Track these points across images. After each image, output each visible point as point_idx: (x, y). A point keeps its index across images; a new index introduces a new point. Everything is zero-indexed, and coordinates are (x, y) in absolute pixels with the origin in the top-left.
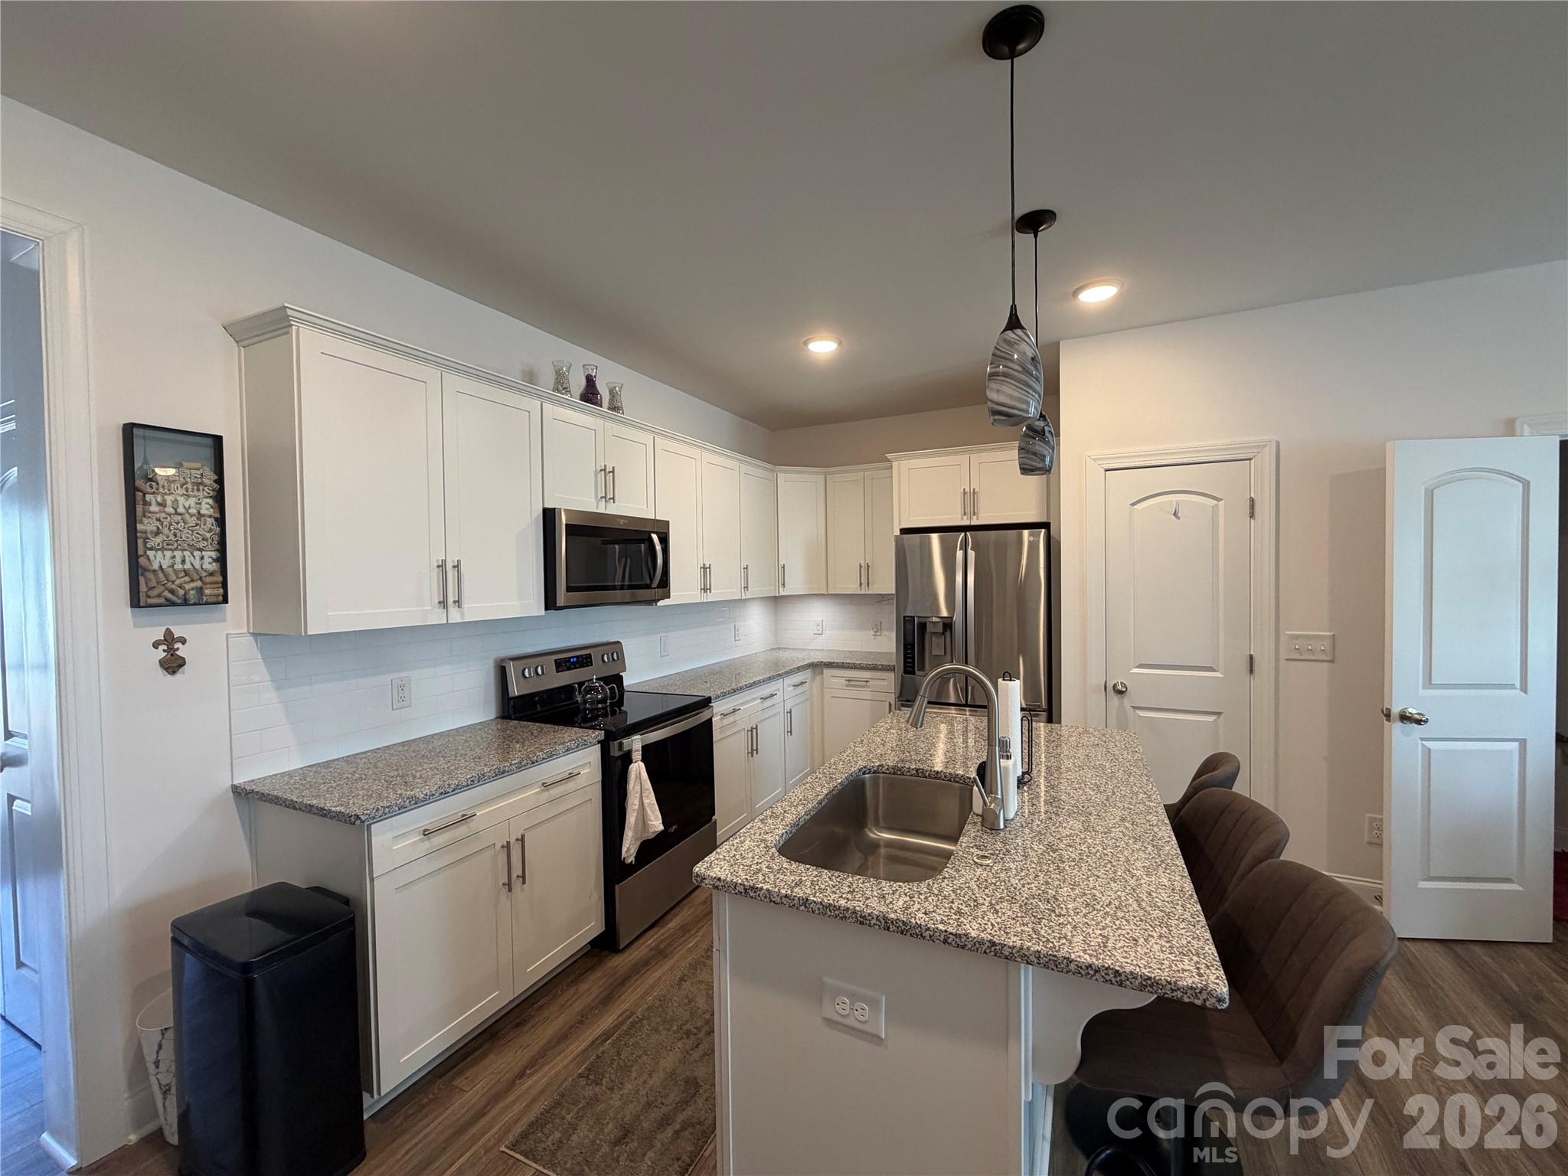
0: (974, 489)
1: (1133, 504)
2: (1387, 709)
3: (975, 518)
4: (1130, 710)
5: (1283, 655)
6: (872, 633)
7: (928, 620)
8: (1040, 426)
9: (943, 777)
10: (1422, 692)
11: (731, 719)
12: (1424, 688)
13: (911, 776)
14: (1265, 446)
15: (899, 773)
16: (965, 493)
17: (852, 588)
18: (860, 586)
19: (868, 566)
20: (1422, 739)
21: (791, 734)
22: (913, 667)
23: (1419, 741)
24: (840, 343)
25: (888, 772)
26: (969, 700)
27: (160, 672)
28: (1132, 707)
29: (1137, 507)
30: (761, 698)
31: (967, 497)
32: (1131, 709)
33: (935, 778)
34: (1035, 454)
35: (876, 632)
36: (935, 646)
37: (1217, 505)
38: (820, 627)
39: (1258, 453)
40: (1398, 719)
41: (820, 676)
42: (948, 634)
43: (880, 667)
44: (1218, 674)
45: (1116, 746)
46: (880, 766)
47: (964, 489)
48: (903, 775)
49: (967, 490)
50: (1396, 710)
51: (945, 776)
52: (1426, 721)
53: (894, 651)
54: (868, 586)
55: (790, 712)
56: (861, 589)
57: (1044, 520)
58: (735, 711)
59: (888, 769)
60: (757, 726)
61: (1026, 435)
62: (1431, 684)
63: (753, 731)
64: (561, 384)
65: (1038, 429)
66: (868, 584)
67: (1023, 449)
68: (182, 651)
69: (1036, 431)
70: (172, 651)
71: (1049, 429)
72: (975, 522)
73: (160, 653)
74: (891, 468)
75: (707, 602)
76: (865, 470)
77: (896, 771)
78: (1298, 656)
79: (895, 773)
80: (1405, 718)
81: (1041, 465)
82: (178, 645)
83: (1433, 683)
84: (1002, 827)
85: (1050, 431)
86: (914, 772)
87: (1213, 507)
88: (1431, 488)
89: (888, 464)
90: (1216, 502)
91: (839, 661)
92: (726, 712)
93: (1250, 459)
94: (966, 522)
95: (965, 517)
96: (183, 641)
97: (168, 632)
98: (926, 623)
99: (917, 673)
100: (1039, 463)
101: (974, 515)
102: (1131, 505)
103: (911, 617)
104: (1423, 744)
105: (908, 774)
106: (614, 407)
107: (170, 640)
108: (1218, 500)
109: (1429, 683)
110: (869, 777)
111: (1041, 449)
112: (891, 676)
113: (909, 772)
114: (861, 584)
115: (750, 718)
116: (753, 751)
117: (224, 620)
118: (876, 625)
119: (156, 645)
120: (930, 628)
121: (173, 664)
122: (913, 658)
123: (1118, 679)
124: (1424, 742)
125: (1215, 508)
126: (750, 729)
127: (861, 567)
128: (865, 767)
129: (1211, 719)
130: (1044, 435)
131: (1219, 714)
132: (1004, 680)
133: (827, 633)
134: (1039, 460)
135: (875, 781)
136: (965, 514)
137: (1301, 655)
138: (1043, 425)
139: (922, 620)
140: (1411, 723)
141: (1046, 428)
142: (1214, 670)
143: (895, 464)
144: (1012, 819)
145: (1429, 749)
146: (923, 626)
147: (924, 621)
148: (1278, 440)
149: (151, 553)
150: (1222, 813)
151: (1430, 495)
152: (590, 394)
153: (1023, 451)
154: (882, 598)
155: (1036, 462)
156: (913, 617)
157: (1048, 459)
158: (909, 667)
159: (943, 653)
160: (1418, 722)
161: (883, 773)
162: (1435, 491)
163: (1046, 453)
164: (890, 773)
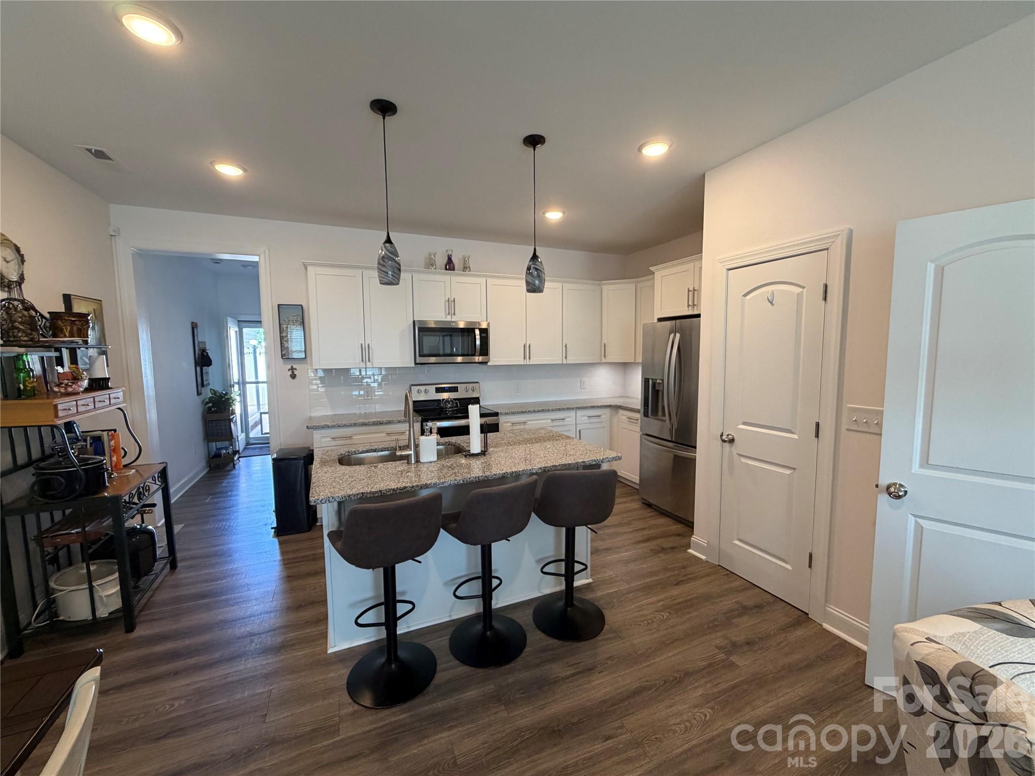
0: (694, 288)
1: (745, 295)
4: (736, 457)
5: (844, 426)
7: (656, 381)
14: (838, 235)
16: (689, 291)
20: (914, 516)
22: (648, 412)
24: (564, 213)
26: (673, 438)
27: (290, 378)
28: (737, 454)
29: (748, 297)
30: (551, 420)
31: (691, 294)
32: (737, 455)
37: (803, 291)
39: (833, 242)
40: (885, 491)
44: (795, 436)
47: (688, 289)
49: (690, 289)
62: (927, 463)
64: (430, 264)
68: (296, 372)
70: (293, 372)
72: (694, 312)
73: (290, 373)
75: (529, 365)
78: (855, 428)
82: (294, 371)
83: (931, 463)
87: (798, 294)
88: (942, 266)
90: (802, 290)
93: (827, 249)
94: (689, 312)
95: (690, 309)
96: (296, 369)
97: (292, 367)
98: (656, 383)
99: (650, 417)
101: (694, 307)
102: (743, 296)
104: (916, 521)
106: (465, 268)
107: (292, 369)
108: (804, 288)
117: (307, 364)
119: (289, 370)
120: (657, 387)
121: (293, 376)
122: (648, 406)
123: (730, 431)
124: (916, 519)
125: (800, 295)
129: (788, 472)
131: (795, 469)
136: (689, 306)
137: (858, 426)
139: (654, 381)
142: (792, 433)
143: (656, 274)
145: (922, 527)
146: (654, 385)
148: (852, 228)
149: (285, 343)
151: (940, 273)
152: (450, 265)
156: (649, 379)
158: (646, 412)
162: (945, 268)
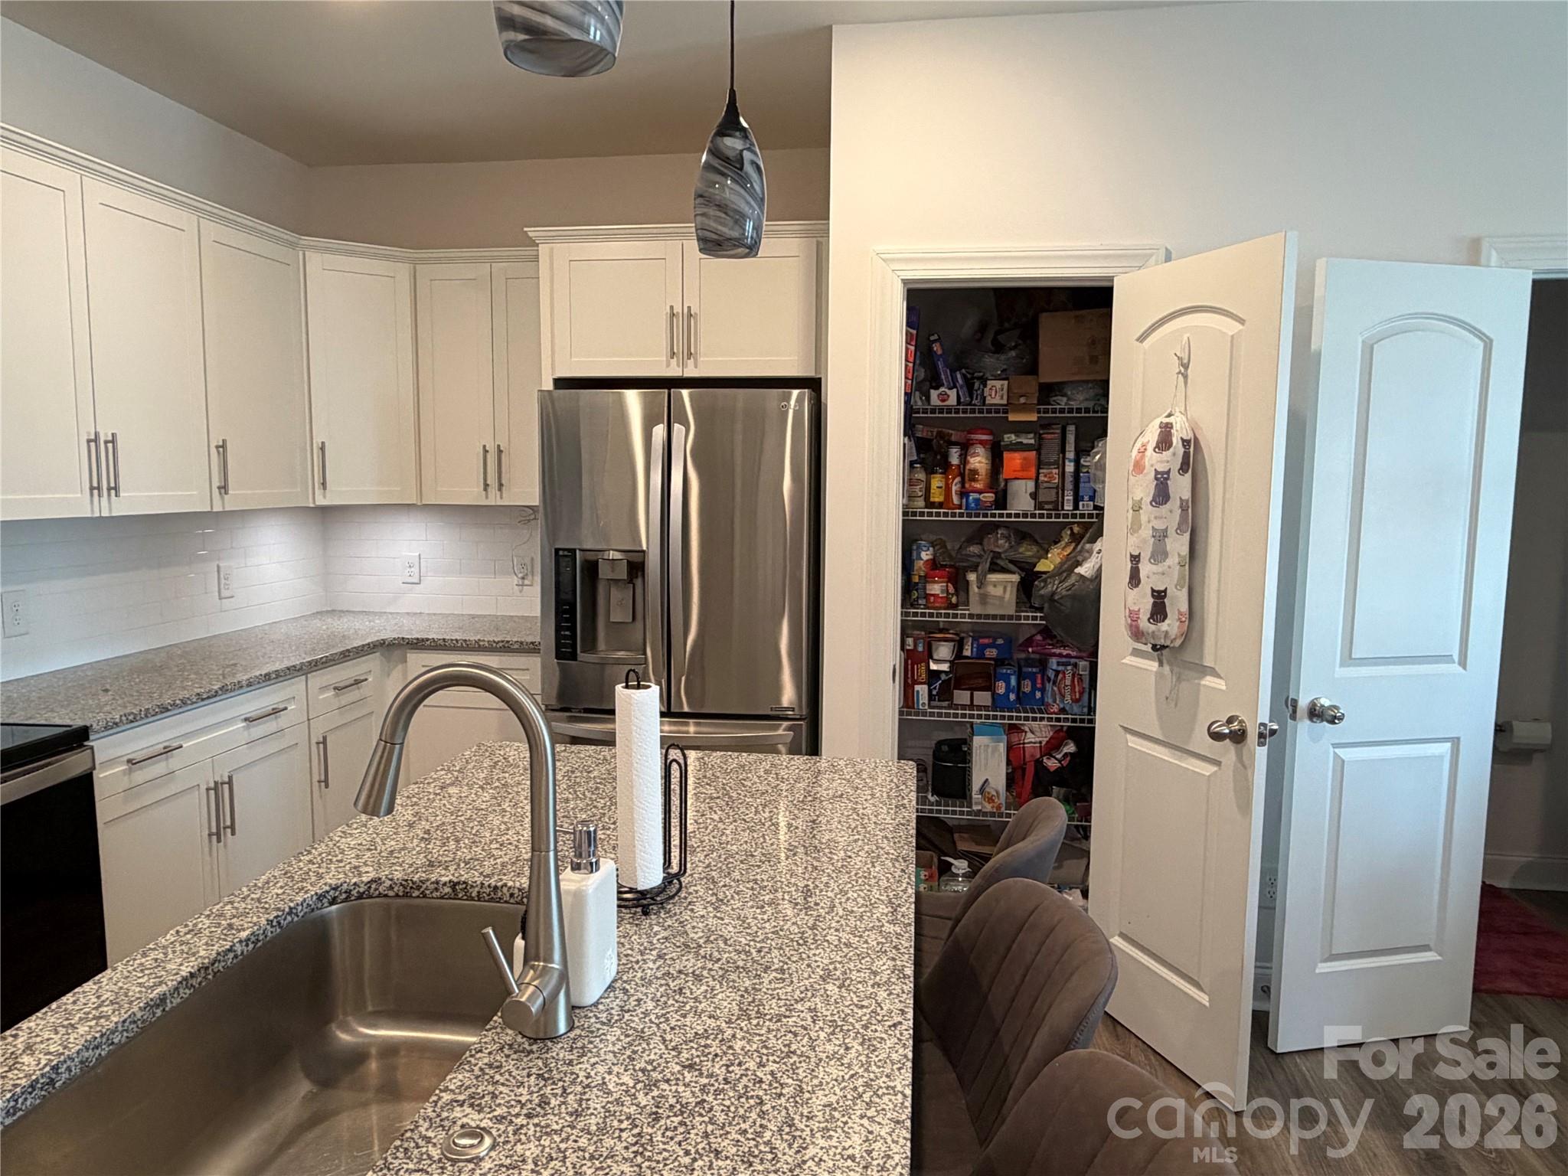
0: (689, 308)
2: (1292, 699)
3: (691, 362)
6: (516, 580)
7: (600, 556)
8: (734, 149)
9: (507, 898)
10: (1340, 672)
11: (159, 768)
12: (1342, 665)
13: (442, 898)
14: (1151, 255)
15: (416, 893)
16: (673, 315)
17: (471, 493)
18: (485, 490)
19: (500, 451)
20: (1336, 746)
21: (327, 786)
22: (574, 646)
23: (1331, 749)
25: (391, 893)
30: (246, 720)
31: (678, 323)
33: (491, 900)
34: (722, 207)
35: (523, 578)
36: (614, 606)
38: (415, 570)
40: (1306, 715)
41: (400, 667)
42: (639, 582)
43: (516, 646)
45: (873, 795)
46: (372, 881)
47: (672, 307)
48: (425, 896)
49: (678, 309)
50: (1304, 702)
51: (512, 895)
52: (1341, 719)
53: (539, 614)
54: (500, 490)
55: (324, 742)
56: (487, 497)
57: (809, 373)
58: (168, 751)
59: (391, 888)
60: (230, 778)
61: (708, 167)
62: (1351, 660)
63: (221, 791)
65: (731, 154)
66: (501, 485)
67: (701, 196)
69: (726, 160)
71: (752, 157)
72: (691, 372)
74: (536, 259)
76: (493, 260)
77: (408, 889)
79: (406, 895)
80: (1316, 713)
81: (735, 234)
83: (1353, 656)
84: (562, 1027)
85: (753, 163)
86: (447, 890)
88: (1371, 342)
89: (528, 251)
91: (435, 637)
92: (138, 756)
94: (674, 371)
95: (674, 361)
98: (597, 562)
99: (581, 656)
100: (732, 229)
101: (689, 358)
103: (569, 550)
104: (1335, 753)
105: (435, 894)
109: (1349, 658)
110: (338, 910)
111: (734, 198)
112: (535, 662)
113: (437, 889)
114: (486, 486)
115: (213, 761)
116: (222, 828)
118: (523, 565)
120: (604, 572)
122: (573, 629)
124: (1337, 750)
126: (212, 785)
127: (486, 451)
128: (335, 889)
130: (741, 169)
132: (627, 687)
133: (428, 581)
134: (730, 222)
135: (356, 919)
136: (673, 354)
138: (740, 147)
139: (591, 556)
140: (1322, 721)
141: (747, 155)
143: (543, 249)
144: (596, 1004)
145: (1343, 761)
146: (591, 568)
147: (595, 558)
150: (1020, 930)
151: (1369, 350)
153: (700, 200)
154: (522, 514)
155: (725, 225)
156: (573, 551)
157: (749, 226)
158: (565, 646)
159: (631, 620)
160: (1333, 720)
161: (380, 895)
162: (1375, 346)
163: (747, 210)
164: (397, 895)
